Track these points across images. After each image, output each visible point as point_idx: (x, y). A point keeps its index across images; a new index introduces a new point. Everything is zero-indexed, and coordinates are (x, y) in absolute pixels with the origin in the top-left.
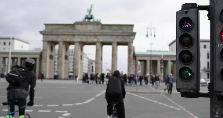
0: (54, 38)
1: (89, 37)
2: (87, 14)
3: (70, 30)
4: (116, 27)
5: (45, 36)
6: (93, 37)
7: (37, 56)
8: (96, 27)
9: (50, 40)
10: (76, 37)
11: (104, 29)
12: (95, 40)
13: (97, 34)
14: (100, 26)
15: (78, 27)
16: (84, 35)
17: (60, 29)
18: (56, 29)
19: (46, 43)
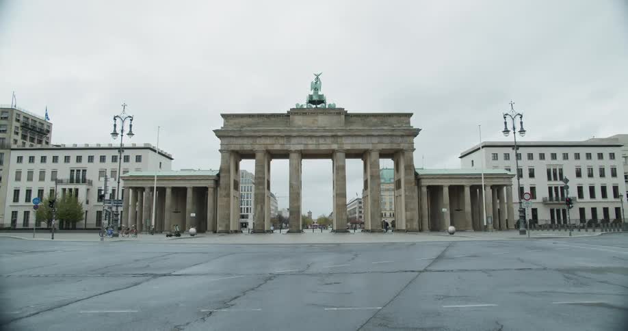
0: (246, 145)
1: (321, 141)
2: (312, 93)
3: (281, 127)
4: (375, 120)
5: (226, 141)
6: (329, 141)
7: (209, 184)
8: (335, 119)
9: (237, 148)
10: (294, 141)
11: (352, 123)
12: (335, 147)
13: (339, 134)
14: (343, 117)
15: (298, 120)
16: (311, 137)
17: (257, 124)
18: (250, 126)
19: (227, 155)
